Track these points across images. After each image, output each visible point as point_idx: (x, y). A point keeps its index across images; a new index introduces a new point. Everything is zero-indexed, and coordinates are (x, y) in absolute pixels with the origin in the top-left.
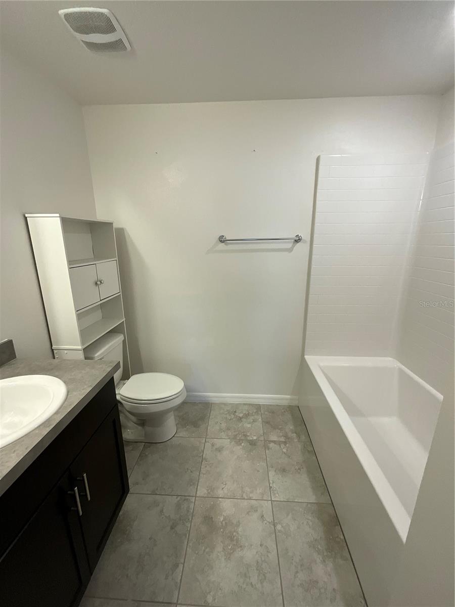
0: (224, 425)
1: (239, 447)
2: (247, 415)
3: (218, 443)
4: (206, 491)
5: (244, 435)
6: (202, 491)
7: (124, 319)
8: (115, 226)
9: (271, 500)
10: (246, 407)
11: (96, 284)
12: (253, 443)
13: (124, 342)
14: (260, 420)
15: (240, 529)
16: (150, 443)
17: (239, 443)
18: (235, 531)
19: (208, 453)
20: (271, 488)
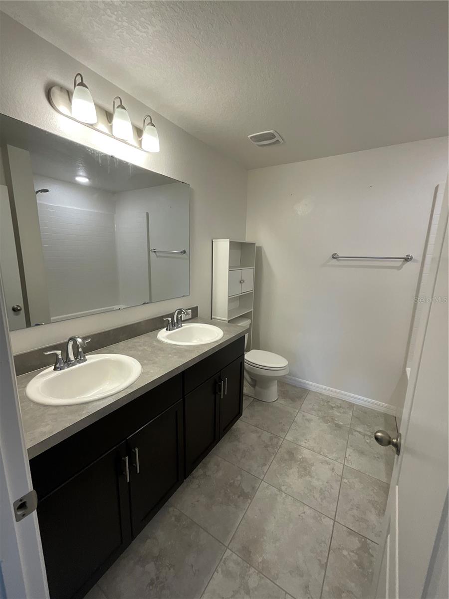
0: (316, 407)
1: (325, 425)
2: (338, 407)
3: (309, 416)
4: (292, 439)
5: (332, 419)
6: (289, 437)
7: (253, 310)
8: (256, 245)
9: (344, 464)
10: (339, 402)
11: (240, 282)
12: (339, 427)
13: (250, 324)
14: (351, 414)
15: (313, 468)
16: (258, 400)
17: (326, 422)
18: (308, 467)
19: (299, 419)
20: (346, 457)
